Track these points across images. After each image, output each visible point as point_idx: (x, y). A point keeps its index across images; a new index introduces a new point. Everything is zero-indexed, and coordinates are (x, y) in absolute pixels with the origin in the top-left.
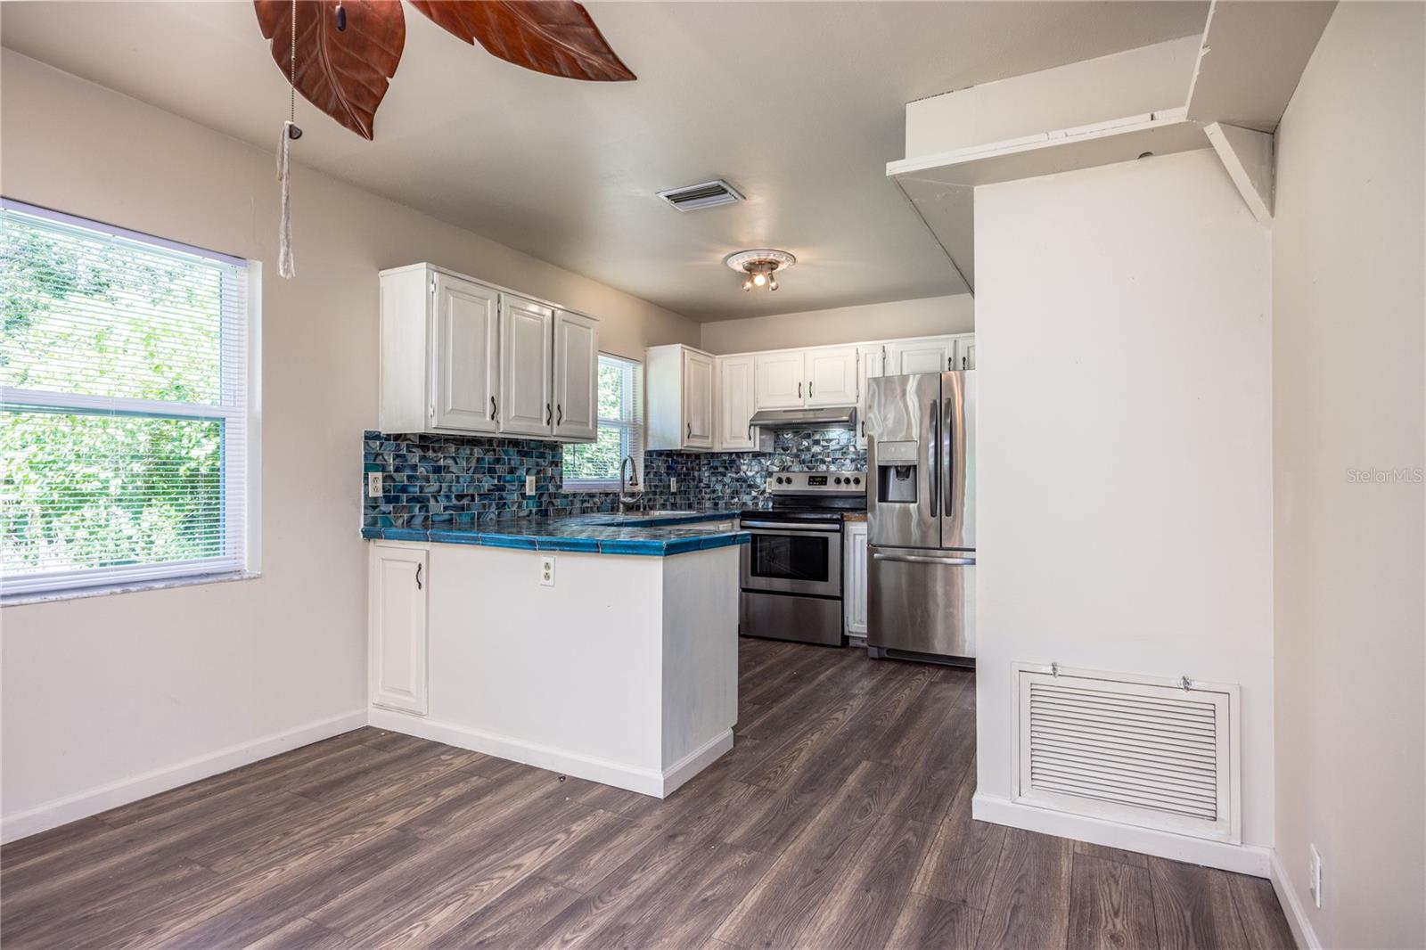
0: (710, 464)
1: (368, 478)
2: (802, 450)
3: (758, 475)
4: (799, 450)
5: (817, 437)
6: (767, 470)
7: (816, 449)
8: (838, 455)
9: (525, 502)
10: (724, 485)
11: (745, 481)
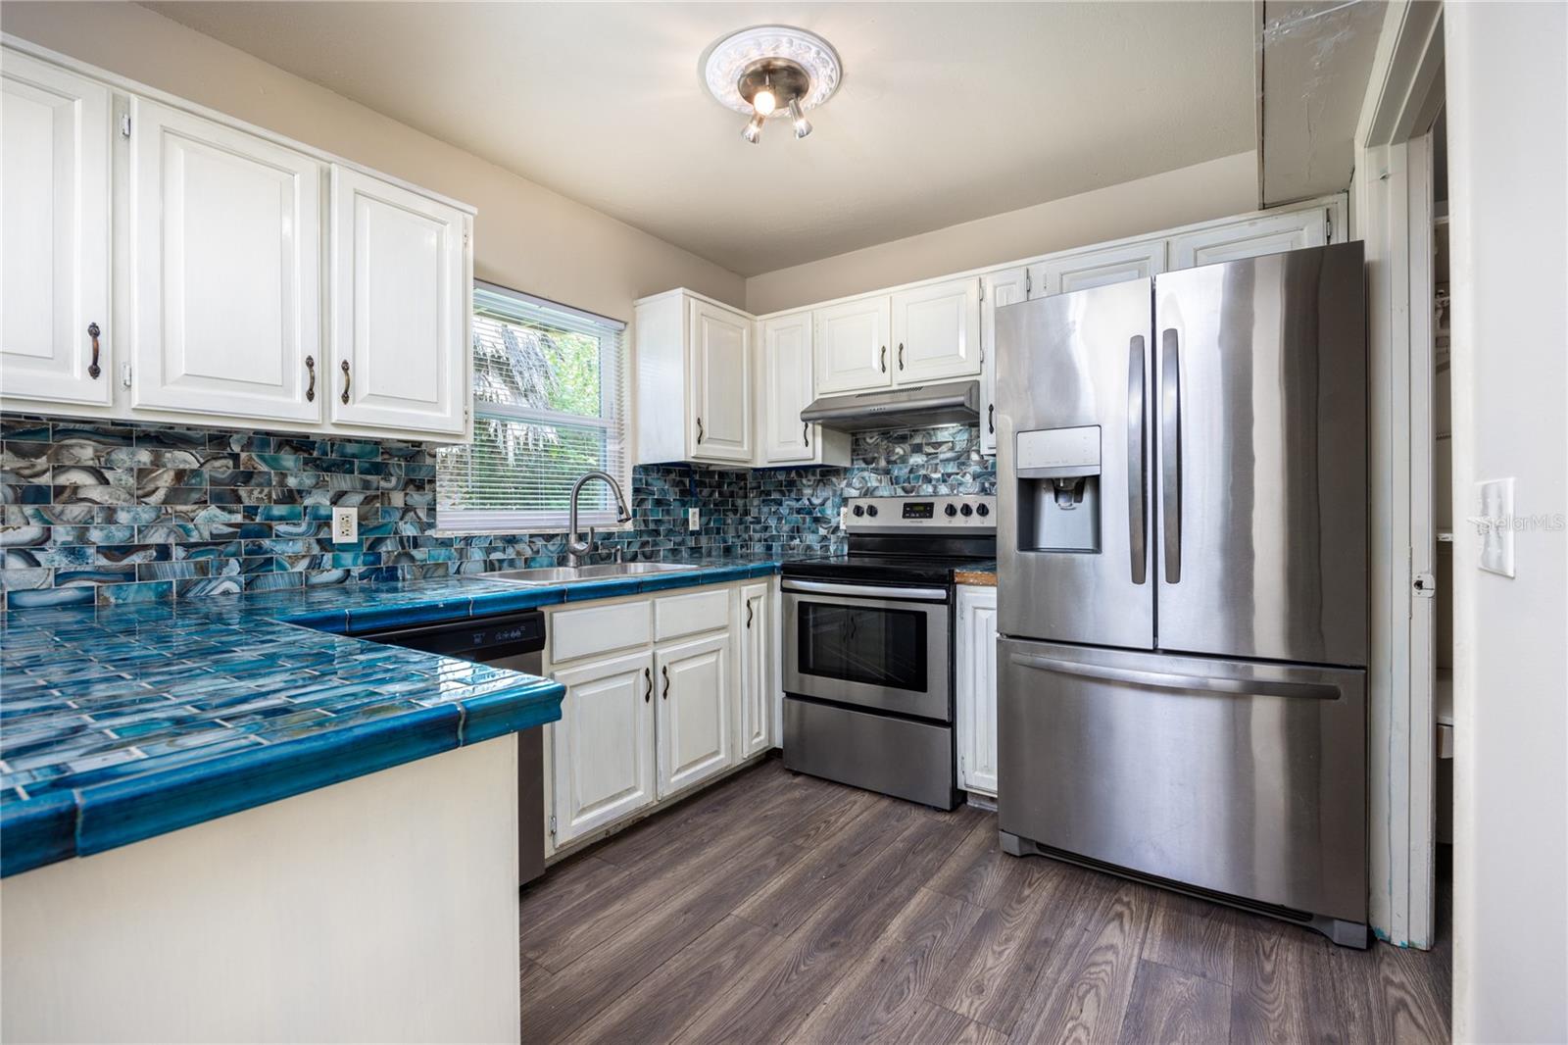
0: (760, 487)
2: (895, 462)
3: (829, 503)
4: (889, 462)
5: (918, 440)
6: (841, 495)
7: (917, 459)
8: (951, 468)
10: (780, 519)
11: (810, 513)
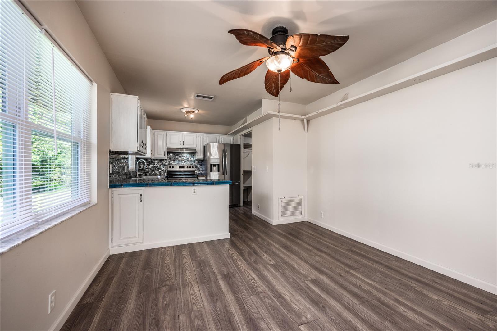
2: (176, 159)
3: (161, 165)
6: (164, 164)
8: (186, 160)
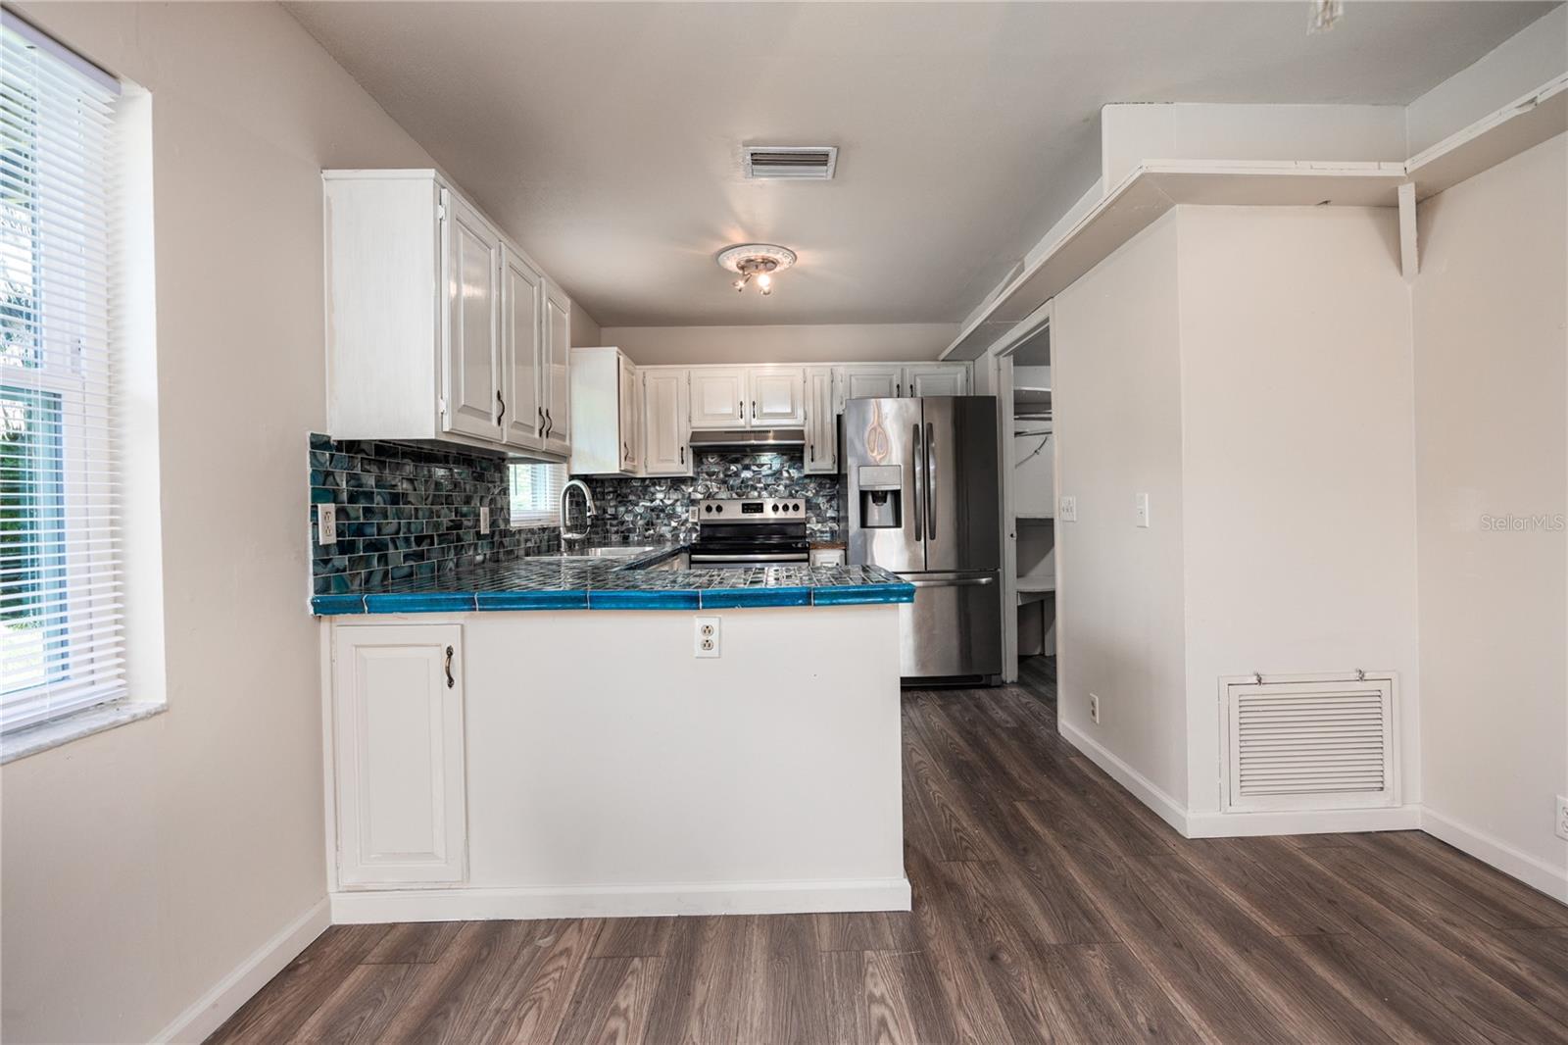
0: (616, 492)
1: (317, 512)
2: (730, 476)
3: (679, 503)
4: (726, 476)
5: (747, 461)
6: (689, 497)
7: (746, 474)
8: (770, 480)
9: (480, 542)
10: (636, 516)
11: (663, 511)
